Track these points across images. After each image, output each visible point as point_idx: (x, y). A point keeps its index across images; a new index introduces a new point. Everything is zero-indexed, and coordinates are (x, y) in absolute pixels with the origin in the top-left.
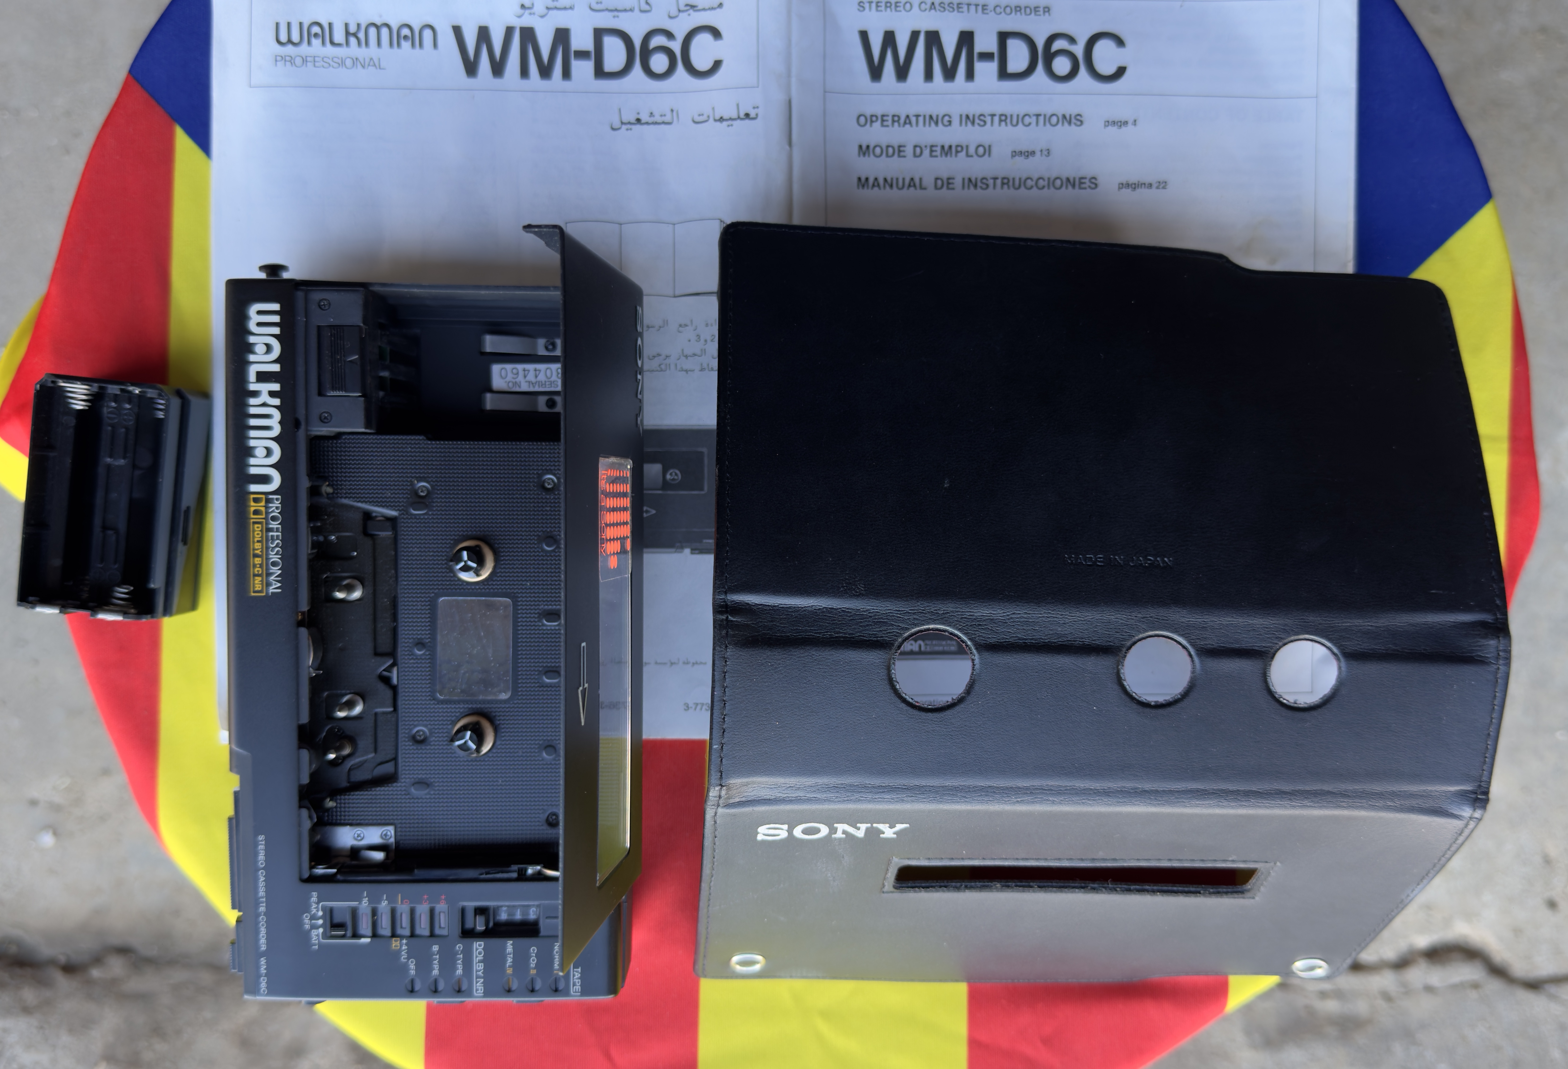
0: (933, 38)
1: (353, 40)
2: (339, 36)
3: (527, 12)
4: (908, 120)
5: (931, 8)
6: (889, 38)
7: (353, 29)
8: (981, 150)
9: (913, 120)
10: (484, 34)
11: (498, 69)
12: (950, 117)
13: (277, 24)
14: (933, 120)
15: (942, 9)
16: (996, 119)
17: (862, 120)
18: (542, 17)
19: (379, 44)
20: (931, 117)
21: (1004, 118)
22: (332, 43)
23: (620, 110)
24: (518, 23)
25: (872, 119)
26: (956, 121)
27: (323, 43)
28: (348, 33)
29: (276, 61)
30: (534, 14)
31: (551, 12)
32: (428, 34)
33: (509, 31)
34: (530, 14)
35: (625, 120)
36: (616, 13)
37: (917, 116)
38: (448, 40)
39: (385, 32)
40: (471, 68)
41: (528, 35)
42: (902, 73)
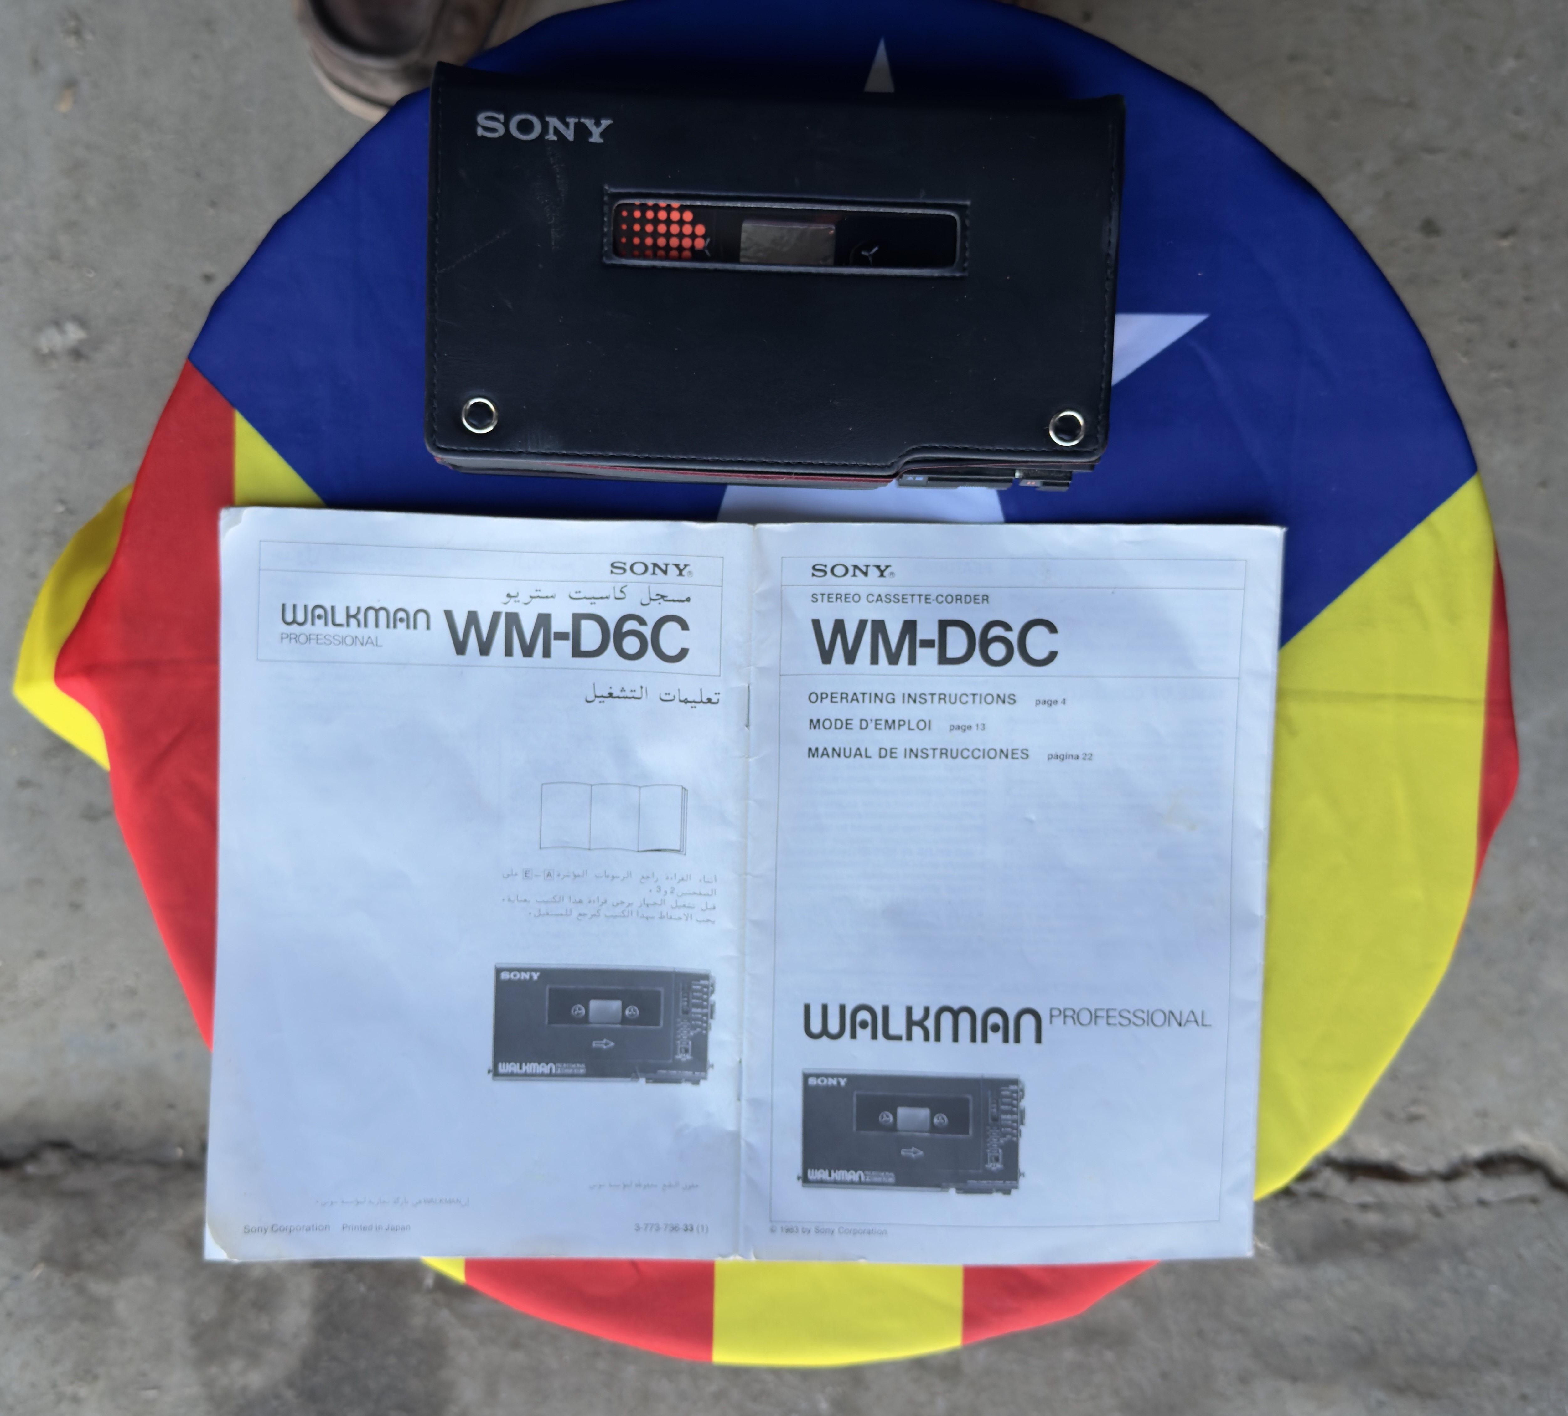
0: (879, 627)
1: (353, 621)
2: (341, 618)
3: (513, 599)
4: (855, 698)
5: (878, 600)
6: (839, 627)
7: (353, 612)
8: (922, 725)
9: (860, 697)
10: (472, 618)
11: (485, 649)
12: (893, 695)
13: (284, 605)
14: (878, 698)
15: (888, 600)
16: (936, 698)
17: (813, 698)
18: (526, 604)
19: (377, 625)
20: (876, 695)
21: (942, 697)
22: (334, 624)
23: (594, 684)
24: (504, 609)
25: (822, 697)
26: (899, 699)
27: (326, 624)
28: (349, 616)
29: (282, 638)
30: (519, 601)
31: (534, 600)
32: (421, 617)
33: (496, 616)
34: (515, 601)
35: (598, 694)
36: (593, 601)
37: (864, 694)
38: (440, 623)
39: (382, 614)
40: (460, 648)
41: (513, 620)
42: (850, 657)
